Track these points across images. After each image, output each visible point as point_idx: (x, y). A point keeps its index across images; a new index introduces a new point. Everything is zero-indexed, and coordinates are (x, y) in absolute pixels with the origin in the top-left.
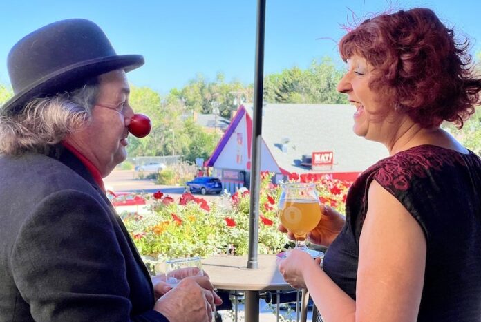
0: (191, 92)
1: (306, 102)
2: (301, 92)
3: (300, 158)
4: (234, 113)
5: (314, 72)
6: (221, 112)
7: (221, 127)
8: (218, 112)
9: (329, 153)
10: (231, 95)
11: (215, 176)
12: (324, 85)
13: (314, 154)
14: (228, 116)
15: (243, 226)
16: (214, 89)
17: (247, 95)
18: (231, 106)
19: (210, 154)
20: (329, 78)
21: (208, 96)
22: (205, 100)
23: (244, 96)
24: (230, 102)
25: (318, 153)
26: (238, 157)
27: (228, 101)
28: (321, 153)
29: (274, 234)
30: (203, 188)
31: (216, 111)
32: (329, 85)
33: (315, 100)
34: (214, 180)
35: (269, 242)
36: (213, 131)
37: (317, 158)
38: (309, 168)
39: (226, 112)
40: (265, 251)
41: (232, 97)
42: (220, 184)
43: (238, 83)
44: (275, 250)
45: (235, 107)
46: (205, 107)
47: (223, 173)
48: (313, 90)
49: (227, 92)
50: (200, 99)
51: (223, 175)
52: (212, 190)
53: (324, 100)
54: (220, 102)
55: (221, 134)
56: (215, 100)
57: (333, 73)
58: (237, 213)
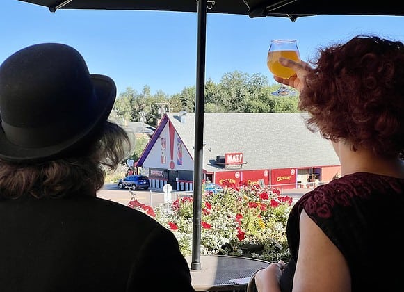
0: (123, 103)
1: (219, 112)
2: (215, 103)
3: (215, 159)
4: (159, 121)
5: (226, 85)
6: (147, 120)
7: (148, 133)
8: (145, 120)
9: (239, 154)
10: (155, 106)
11: (143, 174)
12: (234, 96)
13: (226, 155)
14: (154, 124)
15: (185, 229)
16: (141, 101)
17: (169, 106)
18: (156, 115)
19: (139, 156)
20: (238, 91)
21: (136, 107)
22: (134, 110)
23: (166, 107)
24: (155, 112)
25: (230, 154)
26: (163, 157)
27: (153, 111)
28: (233, 154)
29: (212, 236)
30: (133, 184)
31: (143, 119)
32: (239, 96)
33: (226, 109)
34: (142, 178)
35: (208, 244)
36: (141, 136)
37: (229, 158)
38: (223, 167)
39: (151, 120)
40: (205, 252)
41: (157, 108)
42: (148, 181)
43: (161, 96)
44: (214, 251)
45: (160, 116)
46: (134, 116)
47: (150, 171)
48: (225, 101)
49: (153, 104)
50: (130, 110)
51: (150, 173)
52: (141, 186)
53: (234, 109)
54: (147, 111)
55: (148, 139)
56: (142, 110)
57: (242, 86)
58: (178, 217)
